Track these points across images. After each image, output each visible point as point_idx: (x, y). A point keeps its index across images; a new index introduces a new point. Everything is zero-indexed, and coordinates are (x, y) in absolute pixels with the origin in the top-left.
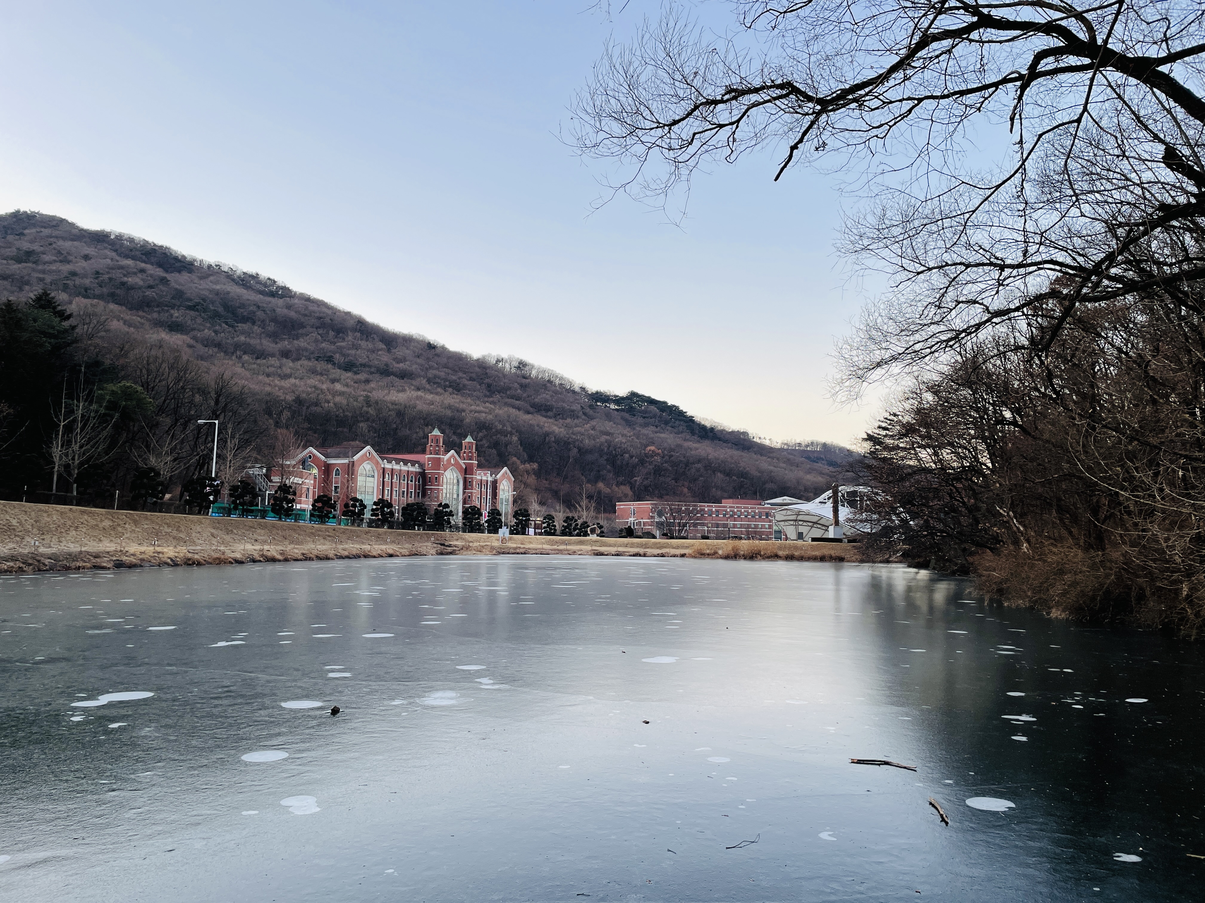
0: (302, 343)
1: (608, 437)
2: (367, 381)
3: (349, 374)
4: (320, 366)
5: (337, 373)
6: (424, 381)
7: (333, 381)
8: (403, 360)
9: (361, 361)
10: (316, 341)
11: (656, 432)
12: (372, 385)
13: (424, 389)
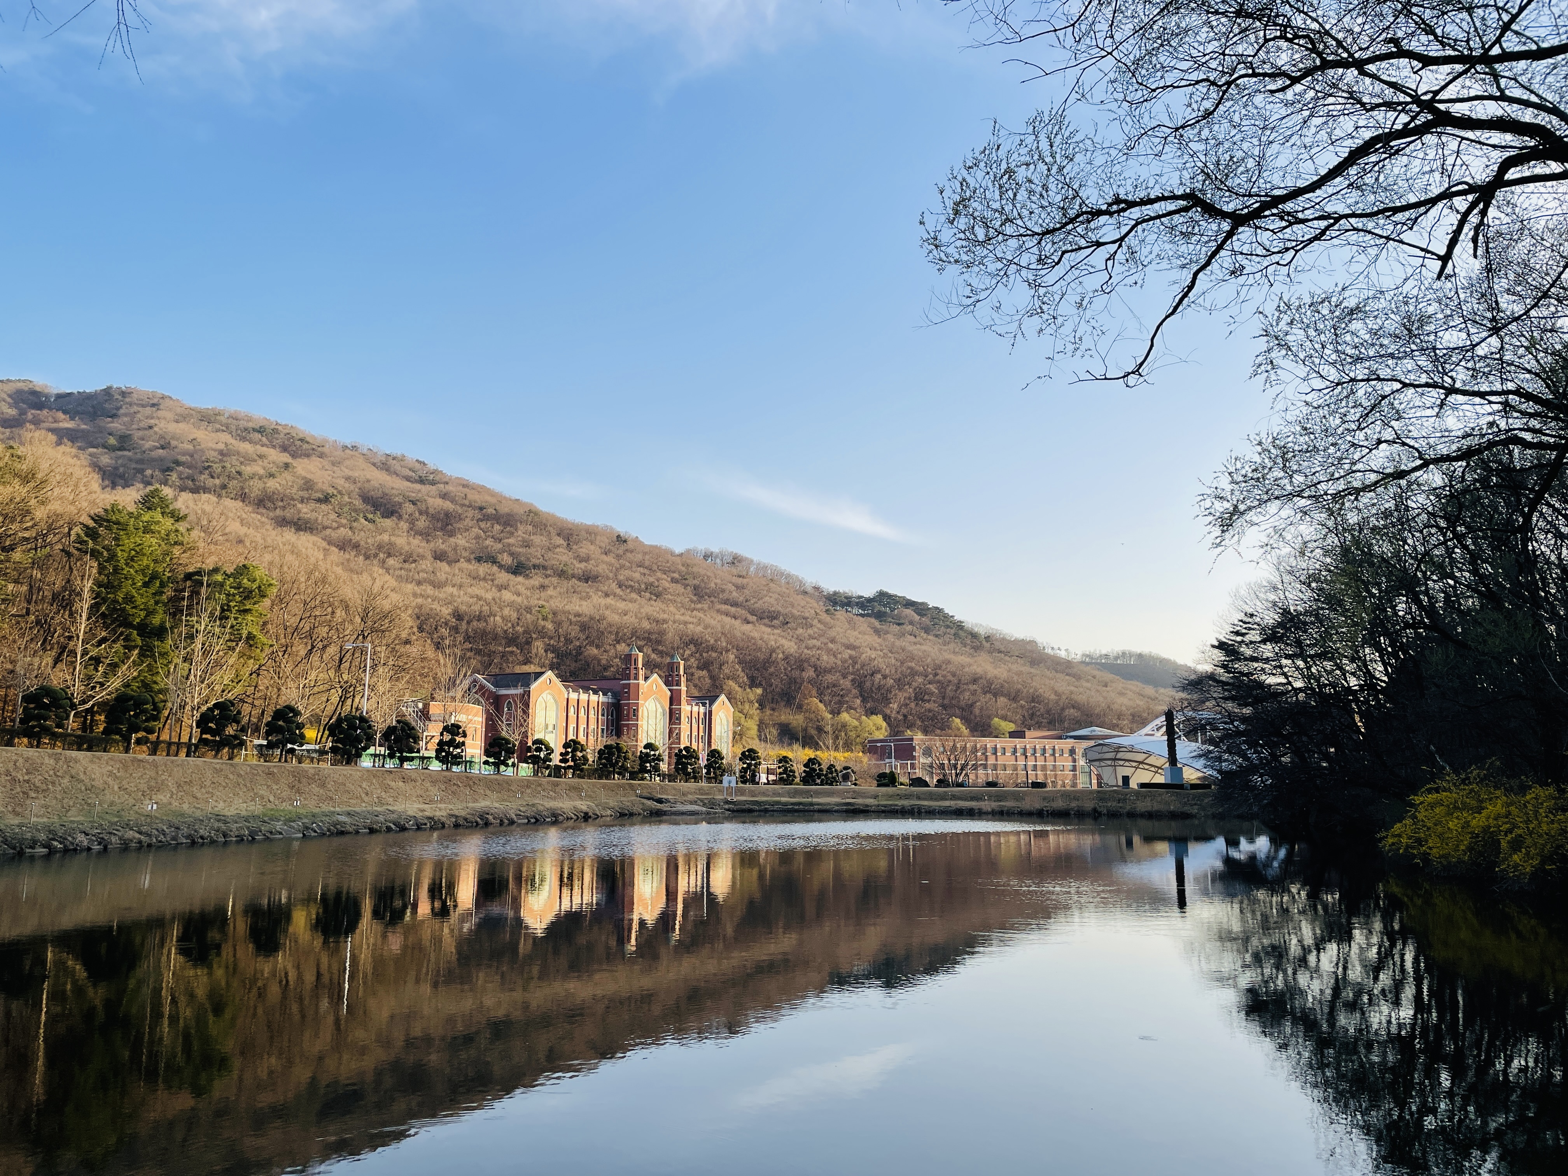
0: (460, 541)
1: (853, 653)
2: (543, 587)
3: (520, 579)
4: (483, 569)
5: (503, 577)
6: (614, 586)
7: (501, 588)
8: (586, 559)
9: (535, 561)
10: (477, 537)
11: (915, 644)
12: (551, 592)
13: (615, 595)
